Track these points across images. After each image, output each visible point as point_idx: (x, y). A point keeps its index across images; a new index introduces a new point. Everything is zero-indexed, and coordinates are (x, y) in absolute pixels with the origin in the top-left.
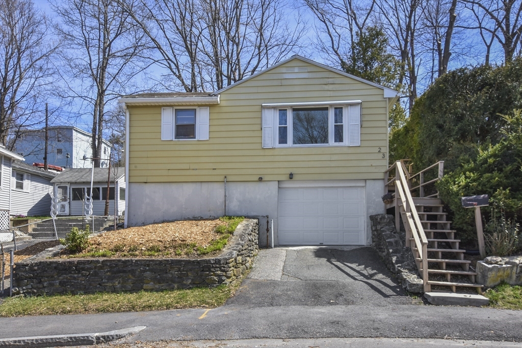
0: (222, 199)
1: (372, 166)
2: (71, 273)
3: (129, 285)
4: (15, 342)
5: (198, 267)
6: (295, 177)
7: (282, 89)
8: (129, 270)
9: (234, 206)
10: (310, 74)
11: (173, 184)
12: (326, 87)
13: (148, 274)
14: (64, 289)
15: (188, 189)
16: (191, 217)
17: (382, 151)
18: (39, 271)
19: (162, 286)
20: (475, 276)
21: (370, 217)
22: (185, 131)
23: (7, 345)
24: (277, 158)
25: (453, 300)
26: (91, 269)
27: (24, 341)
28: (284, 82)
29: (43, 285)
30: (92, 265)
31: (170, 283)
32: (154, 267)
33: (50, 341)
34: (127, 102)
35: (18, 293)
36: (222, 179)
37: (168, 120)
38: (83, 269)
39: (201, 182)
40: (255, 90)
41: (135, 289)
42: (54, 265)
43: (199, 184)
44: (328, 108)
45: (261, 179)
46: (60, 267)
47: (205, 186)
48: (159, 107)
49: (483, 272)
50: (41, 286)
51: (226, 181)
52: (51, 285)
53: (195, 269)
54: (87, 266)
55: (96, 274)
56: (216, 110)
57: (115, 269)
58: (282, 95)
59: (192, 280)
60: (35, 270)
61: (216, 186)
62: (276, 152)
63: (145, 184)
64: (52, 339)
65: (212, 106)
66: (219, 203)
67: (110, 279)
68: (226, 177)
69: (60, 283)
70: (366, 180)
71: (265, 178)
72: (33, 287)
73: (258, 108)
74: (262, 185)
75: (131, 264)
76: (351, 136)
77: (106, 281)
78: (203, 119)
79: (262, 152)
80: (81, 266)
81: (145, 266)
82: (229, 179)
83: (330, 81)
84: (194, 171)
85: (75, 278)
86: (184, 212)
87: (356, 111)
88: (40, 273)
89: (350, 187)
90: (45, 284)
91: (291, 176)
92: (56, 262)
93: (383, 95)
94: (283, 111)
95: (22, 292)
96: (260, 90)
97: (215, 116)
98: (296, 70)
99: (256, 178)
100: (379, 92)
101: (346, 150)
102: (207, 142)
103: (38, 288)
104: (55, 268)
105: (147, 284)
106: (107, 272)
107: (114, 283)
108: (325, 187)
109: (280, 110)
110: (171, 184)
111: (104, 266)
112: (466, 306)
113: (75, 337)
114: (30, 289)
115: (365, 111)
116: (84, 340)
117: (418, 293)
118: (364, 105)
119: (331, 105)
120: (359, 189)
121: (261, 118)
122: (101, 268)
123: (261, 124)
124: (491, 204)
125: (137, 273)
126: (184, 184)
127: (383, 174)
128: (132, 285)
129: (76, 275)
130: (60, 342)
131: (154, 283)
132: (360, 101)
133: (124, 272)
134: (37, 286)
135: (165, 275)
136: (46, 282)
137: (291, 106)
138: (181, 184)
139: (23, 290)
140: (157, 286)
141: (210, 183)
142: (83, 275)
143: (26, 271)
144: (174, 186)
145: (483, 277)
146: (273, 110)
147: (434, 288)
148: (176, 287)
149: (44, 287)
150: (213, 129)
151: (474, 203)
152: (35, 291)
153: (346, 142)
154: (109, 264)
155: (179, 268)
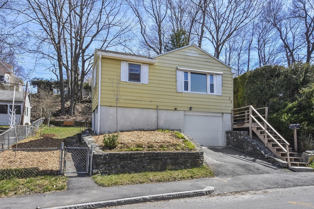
0: (154, 119)
1: (226, 106)
2: (127, 160)
3: (159, 168)
4: (168, 196)
5: (193, 156)
6: (193, 109)
7: (186, 61)
8: (159, 159)
9: (161, 123)
10: (200, 55)
11: (127, 108)
12: (207, 63)
13: (169, 160)
14: (123, 170)
15: (136, 112)
16: (138, 129)
17: (231, 99)
18: (109, 159)
19: (176, 167)
20: (302, 159)
21: (226, 132)
22: (135, 77)
23: (164, 198)
24: (184, 98)
25: (303, 170)
26: (138, 158)
27: (172, 195)
28: (188, 57)
29: (112, 168)
30: (139, 156)
31: (180, 165)
32: (172, 156)
33: (185, 194)
34: (102, 54)
35: (97, 173)
36: (155, 107)
37: (124, 69)
38: (134, 158)
39: (143, 108)
40: (173, 59)
41: (163, 169)
42: (117, 156)
43: (142, 110)
44: (206, 74)
45: (176, 109)
46: (121, 157)
47: (146, 111)
48: (120, 60)
49: (306, 157)
50: (110, 168)
51: (157, 109)
52: (116, 168)
53: (192, 157)
54: (136, 156)
55: (141, 161)
56: (152, 67)
57: (151, 158)
58: (186, 64)
59: (191, 164)
60: (107, 158)
61: (152, 111)
62: (183, 95)
63: (110, 107)
64: (185, 193)
65: (150, 64)
66: (153, 121)
67: (149, 164)
68: (157, 107)
69: (121, 166)
70: (223, 113)
71: (178, 109)
72: (105, 169)
73: (174, 69)
74: (176, 112)
75: (160, 155)
76: (218, 90)
77: (146, 165)
78: (145, 71)
79: (176, 94)
80: (133, 156)
81: (167, 156)
82: (159, 107)
83: (209, 60)
84: (140, 101)
85: (129, 164)
86: (134, 126)
87: (220, 78)
88: (109, 160)
89: (215, 116)
90: (113, 167)
91: (191, 108)
92: (119, 154)
93: (231, 71)
94: (186, 72)
95: (99, 172)
96: (175, 59)
97: (152, 71)
98: (193, 52)
99: (173, 108)
100: (229, 69)
101: (216, 97)
102: (146, 85)
103: (109, 170)
104: (118, 157)
105: (168, 166)
106: (147, 159)
107: (151, 166)
108: (204, 115)
109: (184, 72)
110: (126, 108)
111: (145, 156)
112: (307, 172)
113: (196, 192)
114: (104, 170)
115: (224, 79)
116: (201, 193)
117: (286, 167)
118: (224, 75)
119: (208, 73)
120: (218, 117)
121: (176, 75)
122: (144, 157)
123: (176, 79)
124: (301, 128)
125: (163, 160)
126: (134, 109)
127: (231, 111)
128: (160, 167)
129: (129, 162)
130: (190, 195)
131: (172, 166)
132: (222, 73)
133: (157, 159)
134: (108, 169)
135: (177, 161)
136: (113, 166)
137: (190, 71)
138: (132, 109)
139: (100, 171)
140: (174, 167)
141: (148, 109)
142: (133, 162)
143: (101, 159)
144: (128, 110)
145: (306, 160)
146: (182, 71)
147: (293, 164)
148: (183, 167)
149: (112, 169)
150: (151, 78)
151: (295, 127)
152: (107, 171)
153: (215, 93)
154: (148, 155)
155: (185, 157)
